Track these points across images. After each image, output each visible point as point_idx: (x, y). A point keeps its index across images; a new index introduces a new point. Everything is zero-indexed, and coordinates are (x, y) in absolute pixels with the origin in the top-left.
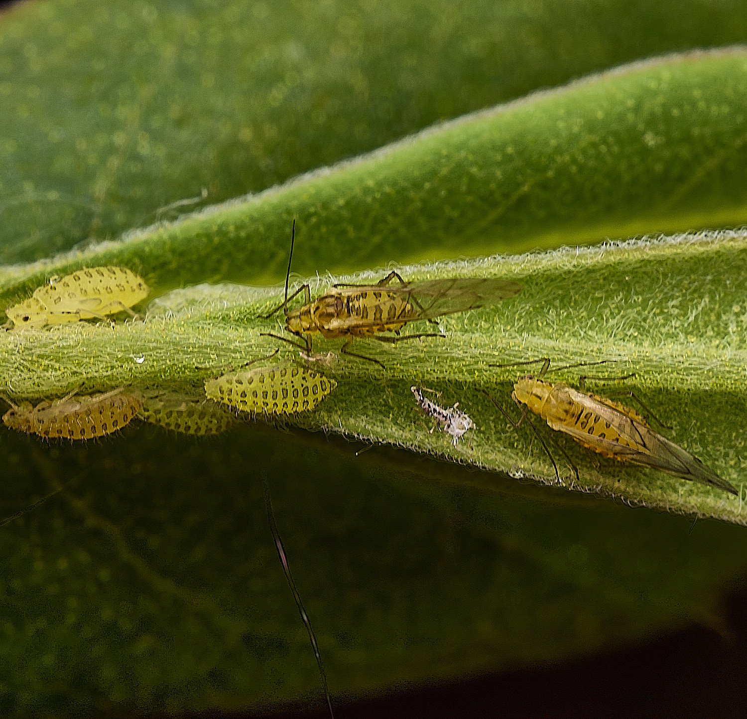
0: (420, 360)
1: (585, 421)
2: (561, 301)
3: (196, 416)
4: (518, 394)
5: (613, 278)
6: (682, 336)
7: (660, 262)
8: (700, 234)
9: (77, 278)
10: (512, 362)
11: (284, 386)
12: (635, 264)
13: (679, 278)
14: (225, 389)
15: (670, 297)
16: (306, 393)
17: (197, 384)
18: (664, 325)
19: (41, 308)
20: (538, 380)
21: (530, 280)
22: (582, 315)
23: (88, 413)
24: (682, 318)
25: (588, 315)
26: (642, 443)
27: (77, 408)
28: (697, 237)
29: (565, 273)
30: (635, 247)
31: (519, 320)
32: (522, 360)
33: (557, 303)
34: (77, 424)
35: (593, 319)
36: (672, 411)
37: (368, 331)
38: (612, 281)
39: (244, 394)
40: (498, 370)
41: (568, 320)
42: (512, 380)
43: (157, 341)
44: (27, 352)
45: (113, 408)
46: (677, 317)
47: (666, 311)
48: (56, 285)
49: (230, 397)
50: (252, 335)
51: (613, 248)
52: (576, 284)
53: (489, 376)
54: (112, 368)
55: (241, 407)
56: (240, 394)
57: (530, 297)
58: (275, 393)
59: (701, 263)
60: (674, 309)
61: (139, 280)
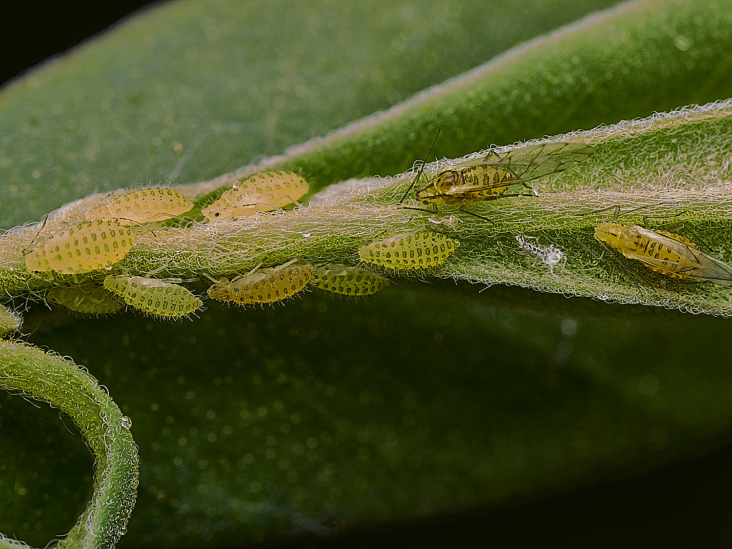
0: (521, 216)
1: (652, 249)
2: (625, 163)
3: (354, 280)
4: (599, 236)
5: (663, 142)
6: (720, 182)
7: (698, 126)
8: (725, 102)
9: (253, 180)
10: (592, 211)
11: (418, 247)
12: (678, 129)
13: (713, 137)
14: (374, 252)
15: (708, 153)
16: (435, 250)
17: (352, 251)
18: (705, 174)
19: (228, 205)
20: (612, 223)
21: (600, 148)
22: (642, 172)
23: (272, 280)
24: (718, 168)
25: (647, 172)
26: (696, 260)
27: (264, 276)
28: (724, 104)
29: (625, 141)
30: (677, 116)
31: (594, 180)
32: (599, 209)
33: (622, 165)
34: (264, 290)
35: (651, 174)
36: (718, 239)
37: (479, 194)
38: (662, 144)
39: (389, 255)
40: (581, 218)
41: (631, 177)
42: (593, 225)
43: (319, 220)
44: (220, 237)
45: (291, 275)
46: (715, 167)
47: (705, 163)
48: (237, 187)
49: (378, 258)
50: (391, 209)
51: (660, 119)
52: (635, 150)
53: (575, 224)
54: (287, 243)
55: (387, 266)
56: (385, 255)
57: (601, 162)
58: (412, 253)
59: (729, 124)
60: (712, 161)
61: (301, 178)
